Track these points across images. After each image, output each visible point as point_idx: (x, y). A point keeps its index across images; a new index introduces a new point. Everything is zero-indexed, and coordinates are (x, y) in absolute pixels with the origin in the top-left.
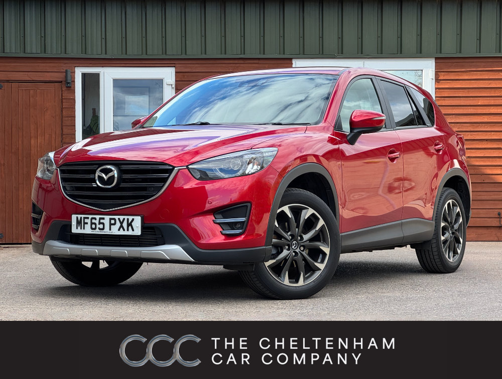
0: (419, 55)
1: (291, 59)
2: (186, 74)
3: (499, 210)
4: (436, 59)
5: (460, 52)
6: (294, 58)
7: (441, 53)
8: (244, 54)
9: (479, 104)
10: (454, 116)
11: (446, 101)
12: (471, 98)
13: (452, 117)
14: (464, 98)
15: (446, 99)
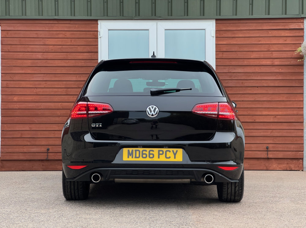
0: (202, 17)
1: (97, 20)
2: (10, 32)
3: (267, 145)
4: (217, 20)
5: (236, 15)
6: (99, 20)
7: (220, 15)
8: (58, 16)
9: (252, 57)
10: (231, 67)
11: (224, 55)
12: (245, 53)
13: (229, 68)
14: (239, 53)
15: (224, 53)
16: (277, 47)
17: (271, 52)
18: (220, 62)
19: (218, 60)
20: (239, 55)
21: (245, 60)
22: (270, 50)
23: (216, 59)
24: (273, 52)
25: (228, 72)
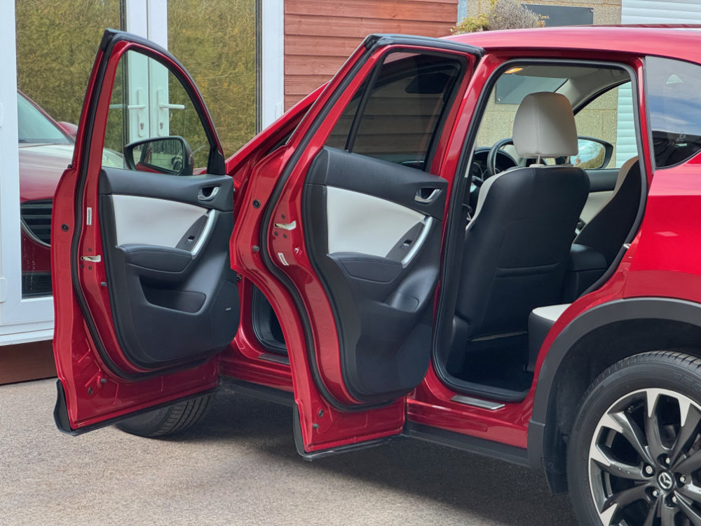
10: (318, 60)
11: (303, 27)
12: (345, 21)
13: (313, 63)
14: (334, 21)
15: (303, 20)
16: (409, 11)
17: (396, 24)
18: (295, 44)
19: (290, 39)
20: (334, 28)
21: (347, 42)
22: (396, 18)
23: (286, 35)
24: (402, 25)
25: (311, 73)
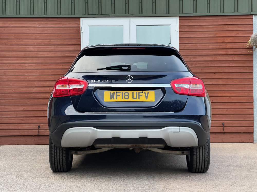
0: (168, 15)
1: (79, 18)
3: (223, 122)
4: (180, 17)
5: (196, 13)
6: (81, 17)
7: (182, 13)
9: (209, 48)
11: (186, 46)
13: (190, 57)
14: (199, 44)
16: (231, 39)
17: (225, 44)
18: (183, 52)
19: (181, 50)
25: (189, 60)
